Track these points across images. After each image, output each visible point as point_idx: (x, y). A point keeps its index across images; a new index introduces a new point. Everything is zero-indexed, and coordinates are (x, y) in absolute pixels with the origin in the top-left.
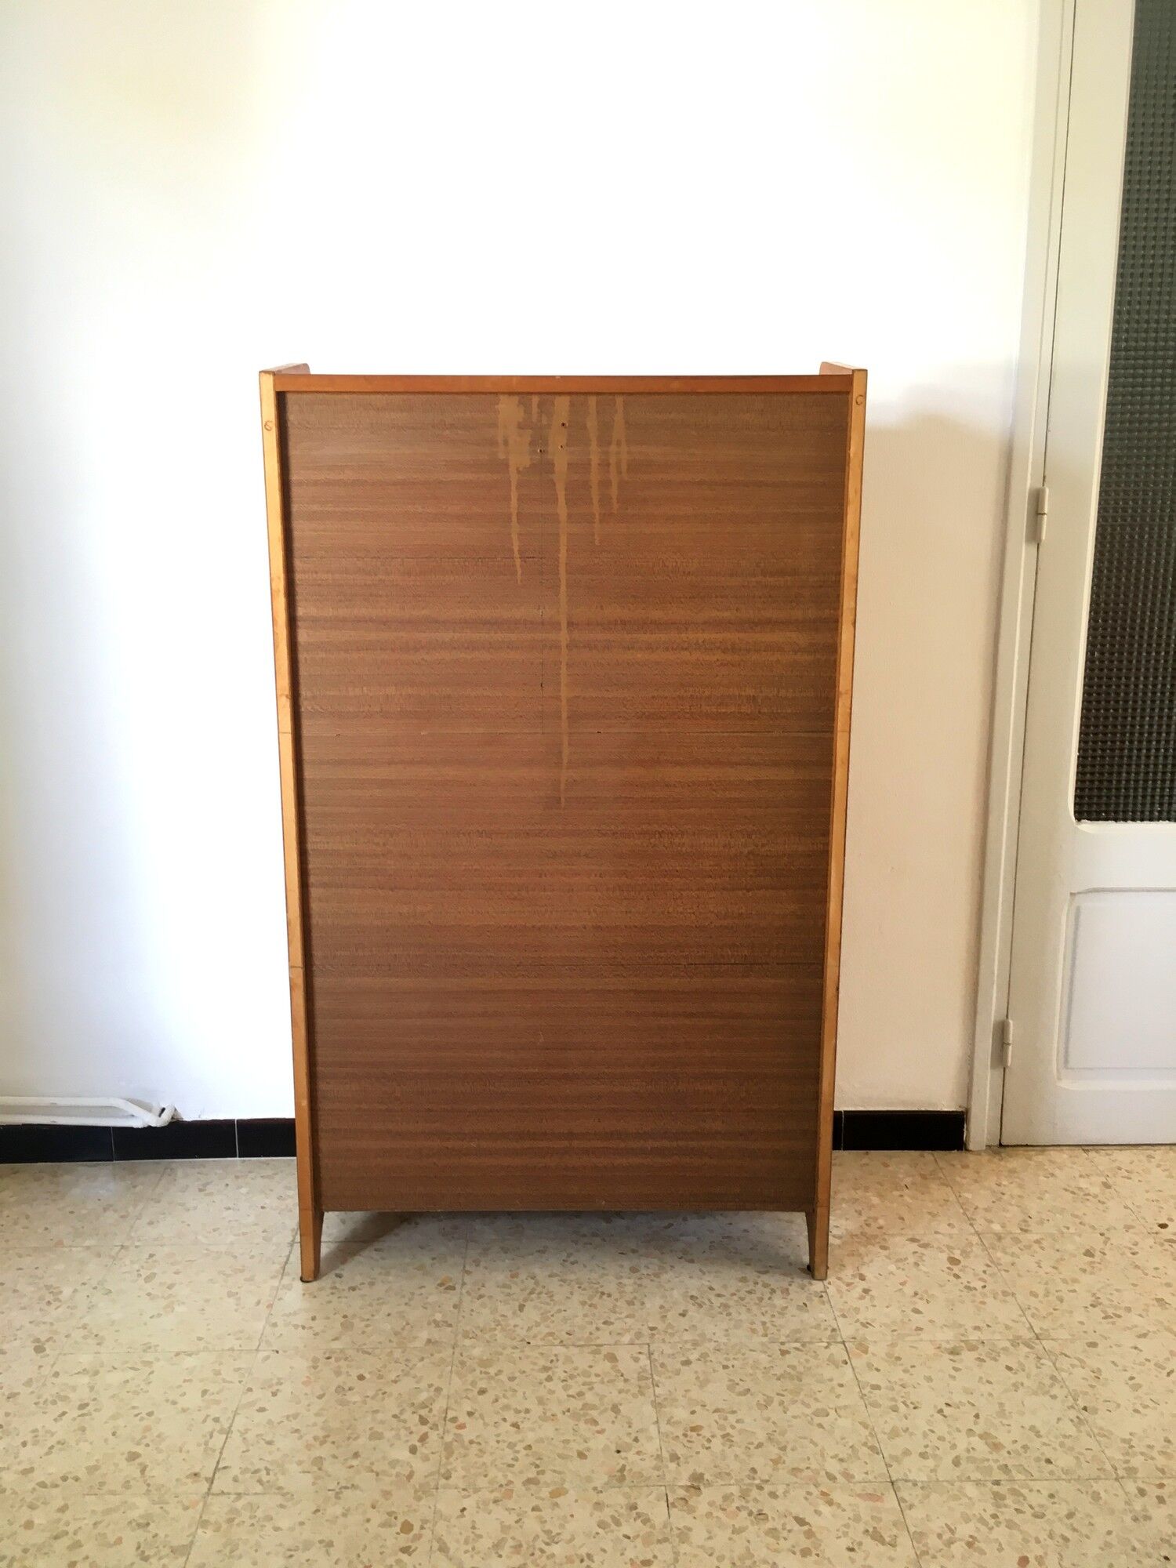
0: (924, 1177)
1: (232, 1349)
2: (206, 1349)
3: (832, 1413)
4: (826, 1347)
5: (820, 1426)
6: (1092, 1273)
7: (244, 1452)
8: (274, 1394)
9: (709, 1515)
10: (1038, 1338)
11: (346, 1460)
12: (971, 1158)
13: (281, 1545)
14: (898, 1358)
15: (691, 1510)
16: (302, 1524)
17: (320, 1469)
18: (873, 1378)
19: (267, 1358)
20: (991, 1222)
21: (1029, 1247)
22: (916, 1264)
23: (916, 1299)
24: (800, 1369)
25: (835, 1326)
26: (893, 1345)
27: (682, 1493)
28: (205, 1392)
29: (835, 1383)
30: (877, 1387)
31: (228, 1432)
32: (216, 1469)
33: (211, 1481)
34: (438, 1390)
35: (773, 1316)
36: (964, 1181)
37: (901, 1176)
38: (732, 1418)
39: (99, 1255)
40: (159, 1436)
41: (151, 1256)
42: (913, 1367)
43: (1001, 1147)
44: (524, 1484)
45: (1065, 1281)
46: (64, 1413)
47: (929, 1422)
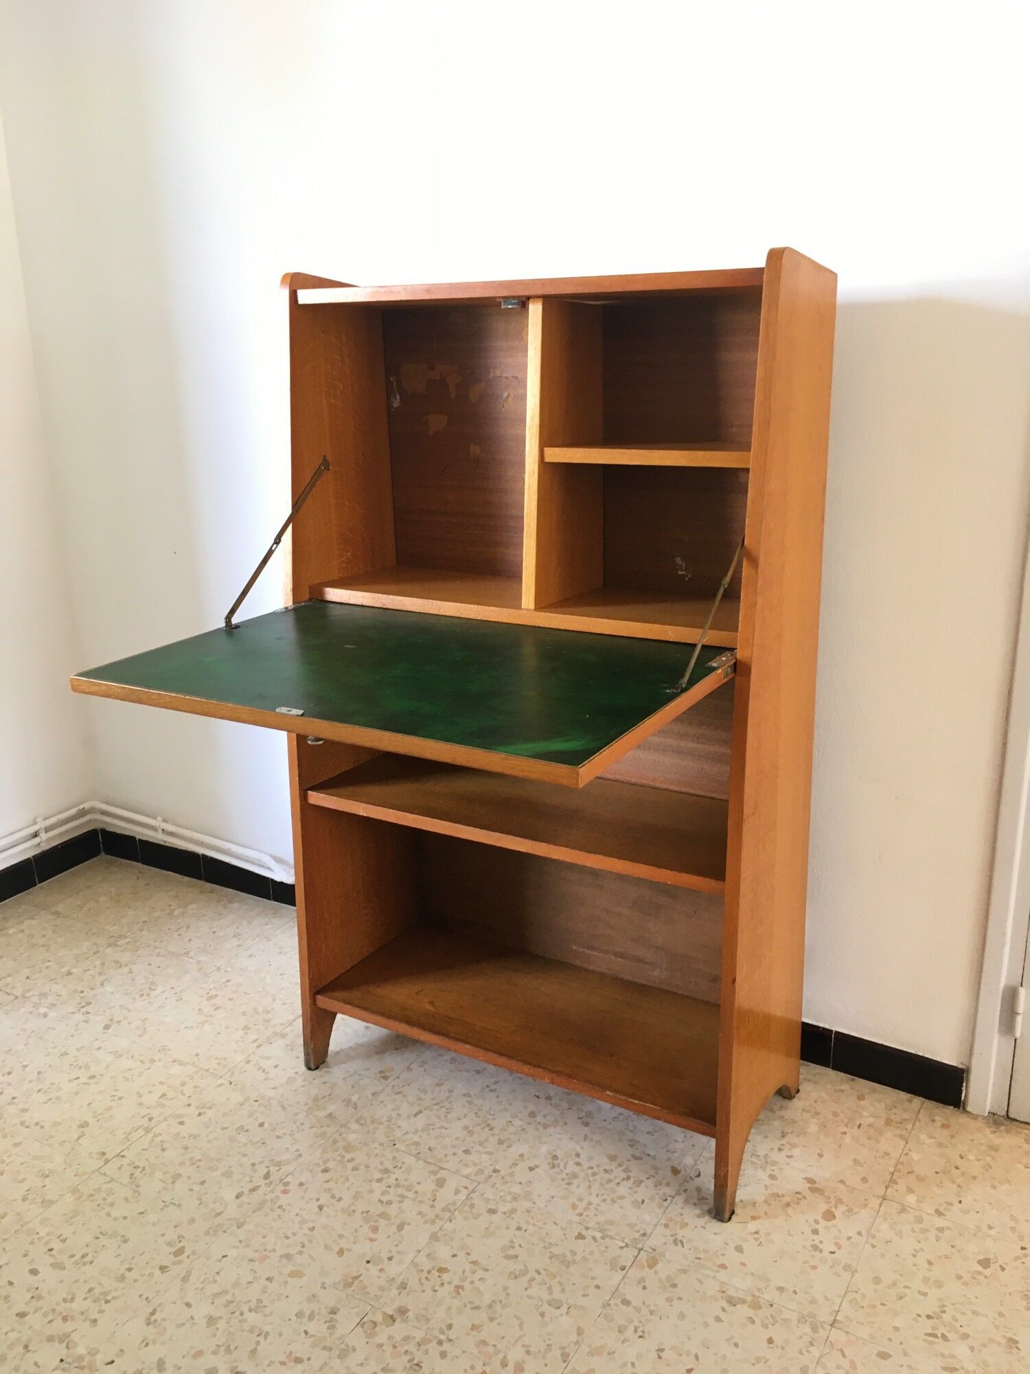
0: (889, 1122)
1: (207, 1071)
2: (193, 1064)
3: (564, 1309)
4: (621, 1248)
5: (542, 1315)
6: (966, 1284)
7: (143, 1150)
8: (200, 1114)
9: (380, 1346)
10: (832, 1325)
11: (194, 1183)
12: (963, 1119)
13: (100, 1227)
14: (674, 1286)
15: (370, 1336)
16: (125, 1218)
17: (173, 1183)
18: (633, 1293)
19: (221, 1085)
20: (910, 1191)
21: (925, 1231)
22: (788, 1205)
23: (751, 1238)
24: (578, 1258)
25: (649, 1232)
26: (684, 1271)
27: (379, 1318)
28: (164, 1095)
29: (596, 1282)
30: (626, 1302)
31: (148, 1130)
32: (118, 1155)
33: (107, 1161)
34: (300, 1156)
35: (605, 1200)
36: (928, 1141)
37: (865, 1114)
38: (480, 1274)
39: (199, 970)
40: (111, 1116)
41: (228, 981)
42: (680, 1299)
43: (1004, 1119)
44: (281, 1256)
45: (926, 1280)
46: (78, 1078)
47: (639, 1356)
